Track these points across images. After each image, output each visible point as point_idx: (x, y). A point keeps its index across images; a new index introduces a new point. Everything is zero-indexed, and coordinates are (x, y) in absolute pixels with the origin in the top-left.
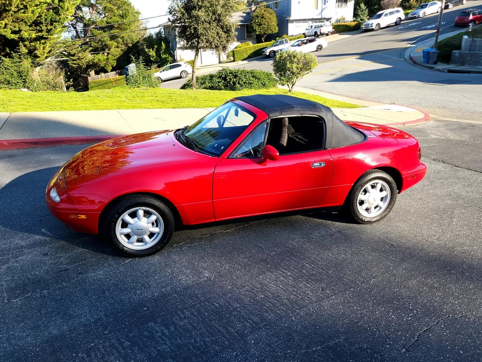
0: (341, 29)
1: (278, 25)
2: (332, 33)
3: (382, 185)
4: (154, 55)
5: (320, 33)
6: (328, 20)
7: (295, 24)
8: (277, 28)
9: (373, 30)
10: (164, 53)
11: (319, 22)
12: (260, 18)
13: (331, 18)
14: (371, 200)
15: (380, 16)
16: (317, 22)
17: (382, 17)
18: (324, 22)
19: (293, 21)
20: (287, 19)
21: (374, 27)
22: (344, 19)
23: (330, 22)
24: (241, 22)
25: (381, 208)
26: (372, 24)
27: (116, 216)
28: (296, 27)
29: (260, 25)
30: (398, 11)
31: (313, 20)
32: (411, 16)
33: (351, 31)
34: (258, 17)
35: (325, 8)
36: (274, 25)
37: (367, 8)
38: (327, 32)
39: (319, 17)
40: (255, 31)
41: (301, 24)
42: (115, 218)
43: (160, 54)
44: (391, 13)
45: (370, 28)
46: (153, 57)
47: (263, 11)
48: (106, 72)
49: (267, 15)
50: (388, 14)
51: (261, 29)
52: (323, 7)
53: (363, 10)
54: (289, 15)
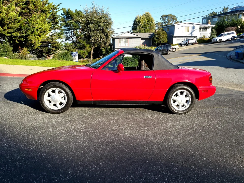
0: (201, 41)
1: (167, 39)
2: (195, 43)
3: (186, 93)
4: (105, 51)
5: (188, 43)
6: (195, 37)
7: (176, 39)
8: (167, 40)
9: (217, 42)
10: (109, 50)
11: (190, 38)
12: (158, 35)
13: (197, 36)
14: (180, 101)
15: (222, 35)
16: (189, 38)
17: (223, 36)
18: (193, 38)
19: (175, 37)
20: (172, 36)
21: (218, 41)
22: (205, 37)
23: (196, 38)
24: (149, 37)
25: (186, 107)
26: (217, 39)
27: (45, 90)
28: (177, 40)
29: (158, 38)
30: (233, 33)
31: (186, 37)
32: (242, 36)
33: (206, 43)
34: (157, 35)
35: (194, 31)
36: (165, 39)
37: (216, 31)
38: (192, 43)
39: (190, 35)
40: (156, 41)
41: (180, 39)
42: (45, 91)
43: (107, 51)
44: (228, 34)
45: (216, 41)
46: (104, 52)
47: (160, 32)
48: (83, 58)
49: (162, 34)
50: (227, 34)
51: (158, 41)
52: (193, 30)
53: (214, 32)
54: (174, 34)
